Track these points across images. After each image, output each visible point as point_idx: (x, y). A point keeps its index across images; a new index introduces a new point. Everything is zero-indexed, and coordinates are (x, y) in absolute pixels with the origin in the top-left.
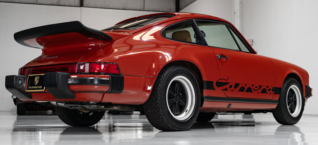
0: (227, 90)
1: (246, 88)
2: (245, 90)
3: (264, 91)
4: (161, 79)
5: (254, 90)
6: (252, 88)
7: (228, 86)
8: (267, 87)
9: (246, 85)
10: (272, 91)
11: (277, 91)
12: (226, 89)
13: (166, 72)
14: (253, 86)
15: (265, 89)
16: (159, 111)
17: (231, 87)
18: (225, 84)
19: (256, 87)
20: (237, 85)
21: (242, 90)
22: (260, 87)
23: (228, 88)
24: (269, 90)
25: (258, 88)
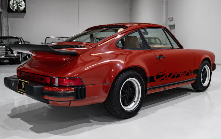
1: (176, 75)
2: (176, 76)
3: (188, 74)
4: (116, 84)
5: (181, 75)
7: (164, 77)
9: (176, 73)
10: (193, 73)
11: (196, 72)
12: (163, 79)
13: (119, 78)
14: (181, 72)
15: (188, 72)
16: (114, 108)
17: (166, 77)
18: (162, 76)
19: (183, 73)
20: (170, 75)
21: (173, 77)
22: (185, 72)
25: (184, 73)
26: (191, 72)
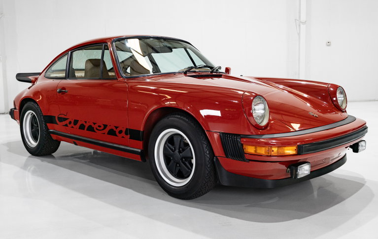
0: (68, 126)
1: (87, 126)
2: (85, 128)
3: (112, 133)
5: (97, 129)
6: (95, 127)
7: (67, 122)
8: (117, 128)
9: (86, 122)
12: (66, 125)
14: (94, 124)
15: (113, 129)
17: (70, 123)
18: (65, 119)
19: (100, 126)
20: (76, 122)
21: (82, 127)
22: (105, 126)
23: (68, 125)
24: (120, 132)
25: (102, 127)
26: (118, 130)
